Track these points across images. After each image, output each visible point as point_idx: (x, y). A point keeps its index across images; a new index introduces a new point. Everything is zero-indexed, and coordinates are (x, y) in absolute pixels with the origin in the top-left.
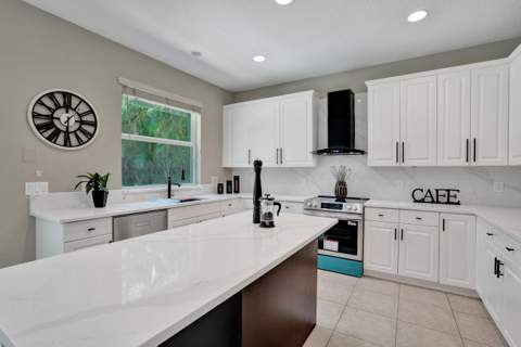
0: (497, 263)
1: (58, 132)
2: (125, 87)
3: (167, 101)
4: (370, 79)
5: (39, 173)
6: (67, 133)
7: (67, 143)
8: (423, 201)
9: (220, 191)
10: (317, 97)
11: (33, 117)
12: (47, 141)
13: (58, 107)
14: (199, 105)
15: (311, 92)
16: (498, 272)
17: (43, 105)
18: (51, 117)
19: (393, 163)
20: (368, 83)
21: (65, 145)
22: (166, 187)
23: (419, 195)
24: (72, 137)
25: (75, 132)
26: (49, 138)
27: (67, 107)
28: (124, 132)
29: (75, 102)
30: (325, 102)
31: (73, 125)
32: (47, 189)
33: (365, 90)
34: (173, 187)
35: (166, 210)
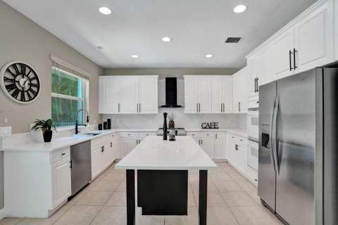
0: (237, 146)
1: (18, 91)
2: (53, 62)
3: (73, 72)
4: (186, 74)
5: (6, 121)
6: (23, 92)
7: (23, 99)
8: (206, 128)
9: (100, 128)
10: (159, 78)
11: (5, 80)
12: (12, 97)
13: (18, 73)
14: (88, 75)
15: (157, 76)
16: (237, 149)
17: (10, 72)
18: (14, 81)
19: (196, 112)
20: (184, 76)
21: (22, 101)
22: (74, 127)
23: (204, 126)
24: (26, 94)
25: (27, 91)
26: (13, 95)
27: (23, 74)
28: (53, 91)
29: (27, 70)
30: (164, 81)
31: (27, 87)
32: (11, 132)
33: (183, 79)
34: (79, 127)
35: (90, 141)
